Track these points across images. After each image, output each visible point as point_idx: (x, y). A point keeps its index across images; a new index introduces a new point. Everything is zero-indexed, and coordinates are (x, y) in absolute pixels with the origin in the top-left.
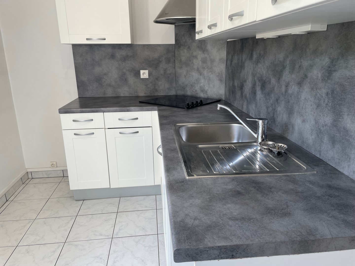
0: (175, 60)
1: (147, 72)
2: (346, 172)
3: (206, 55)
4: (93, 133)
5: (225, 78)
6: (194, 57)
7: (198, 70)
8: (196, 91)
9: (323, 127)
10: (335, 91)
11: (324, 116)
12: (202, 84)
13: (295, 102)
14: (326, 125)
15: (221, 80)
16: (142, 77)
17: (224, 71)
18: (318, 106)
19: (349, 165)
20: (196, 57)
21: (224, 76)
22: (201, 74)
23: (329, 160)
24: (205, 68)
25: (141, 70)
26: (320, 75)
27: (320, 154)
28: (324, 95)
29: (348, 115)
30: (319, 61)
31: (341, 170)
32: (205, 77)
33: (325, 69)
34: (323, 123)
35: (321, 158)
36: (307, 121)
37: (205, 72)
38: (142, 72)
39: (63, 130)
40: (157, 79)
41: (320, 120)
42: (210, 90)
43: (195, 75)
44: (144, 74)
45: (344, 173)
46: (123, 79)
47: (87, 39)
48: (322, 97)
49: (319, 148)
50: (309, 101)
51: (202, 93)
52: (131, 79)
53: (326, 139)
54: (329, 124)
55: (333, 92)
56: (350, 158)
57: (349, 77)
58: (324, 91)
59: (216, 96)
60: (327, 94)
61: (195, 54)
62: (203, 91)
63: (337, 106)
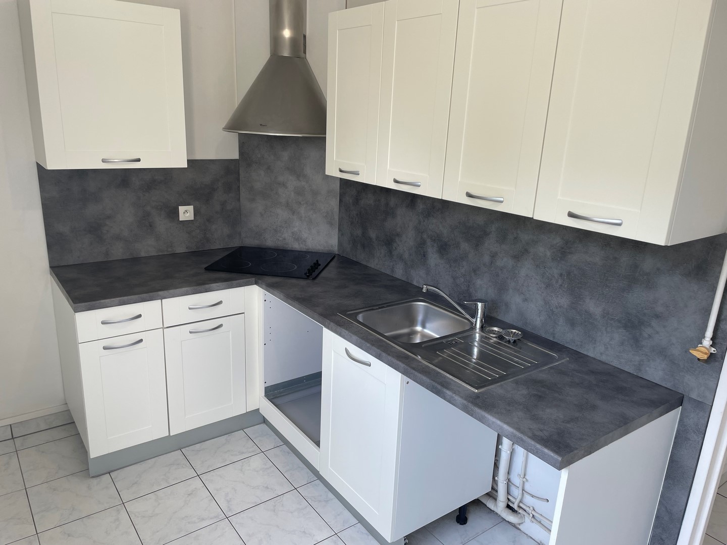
0: (239, 187)
1: (191, 208)
2: (591, 354)
3: (303, 183)
4: (141, 341)
5: (338, 220)
6: (279, 184)
7: (287, 205)
8: (285, 239)
9: (557, 308)
10: (572, 273)
11: (558, 297)
12: (296, 229)
13: (510, 277)
14: (560, 307)
15: (331, 224)
16: (182, 217)
17: (336, 209)
18: (548, 286)
19: (595, 347)
20: (284, 185)
21: (336, 218)
22: (293, 213)
23: (567, 343)
24: (302, 203)
25: (179, 207)
26: (548, 254)
27: (554, 337)
28: (556, 276)
29: (591, 299)
30: (547, 238)
31: (585, 353)
32: (301, 217)
33: (556, 248)
34: (557, 305)
35: (554, 341)
36: (532, 301)
37: (302, 210)
38: (182, 209)
39: (80, 344)
40: (208, 220)
41: (552, 301)
42: (311, 239)
43: (282, 214)
44: (186, 213)
45: (589, 355)
46: (146, 224)
47: (104, 161)
48: (554, 277)
49: (551, 330)
50: (533, 279)
51: (297, 244)
52: (162, 224)
53: (561, 321)
54: (565, 306)
55: (569, 274)
56: (595, 340)
57: (590, 263)
58: (556, 272)
59: (323, 248)
60: (561, 275)
61: (281, 179)
62: (298, 239)
63: (576, 289)
